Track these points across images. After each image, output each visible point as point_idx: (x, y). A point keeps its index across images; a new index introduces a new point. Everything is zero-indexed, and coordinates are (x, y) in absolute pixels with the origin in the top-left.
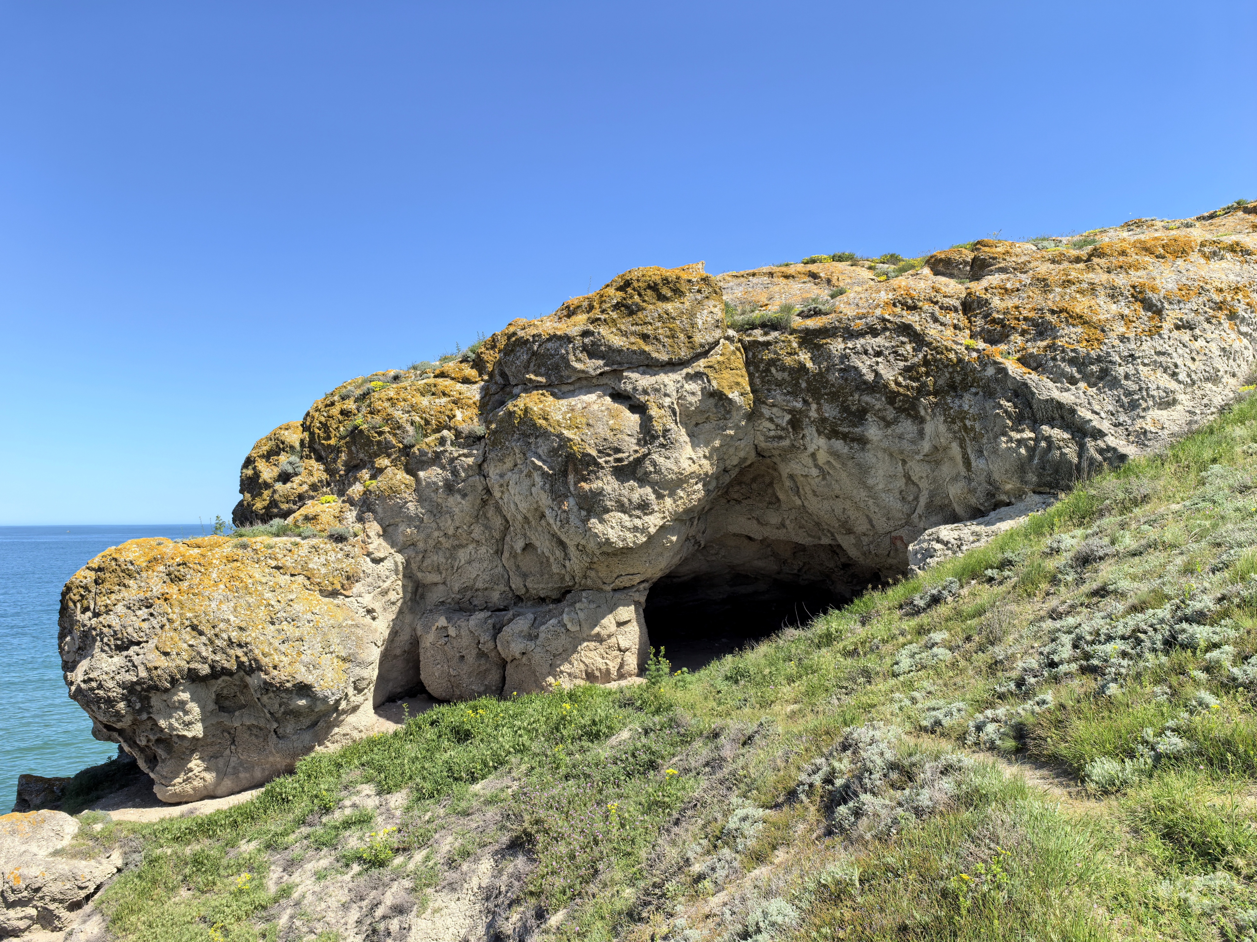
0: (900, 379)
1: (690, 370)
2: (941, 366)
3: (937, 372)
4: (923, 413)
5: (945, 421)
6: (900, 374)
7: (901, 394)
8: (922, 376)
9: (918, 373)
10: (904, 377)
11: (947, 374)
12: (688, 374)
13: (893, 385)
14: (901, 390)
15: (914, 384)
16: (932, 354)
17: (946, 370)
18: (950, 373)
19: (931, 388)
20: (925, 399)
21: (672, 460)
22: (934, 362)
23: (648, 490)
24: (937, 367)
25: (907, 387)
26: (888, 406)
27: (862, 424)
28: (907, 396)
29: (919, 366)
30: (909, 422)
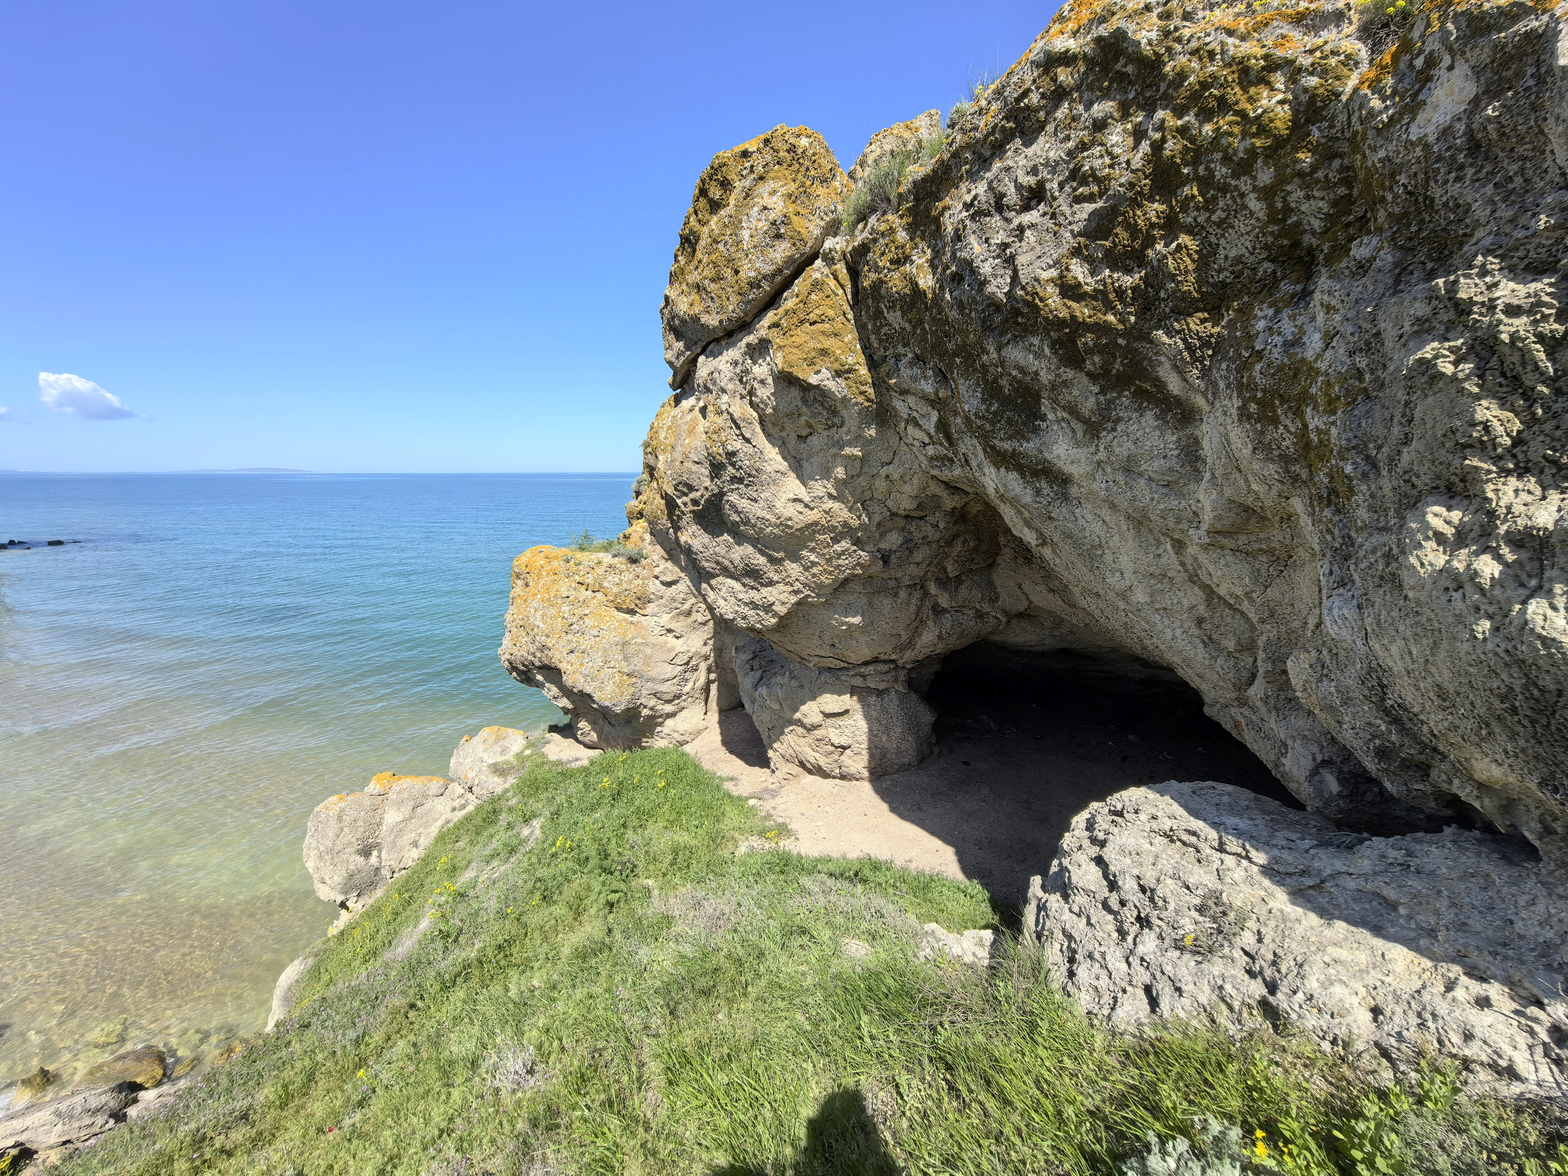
0: (1078, 271)
1: (751, 339)
2: (1221, 171)
3: (1209, 205)
4: (1174, 385)
5: (1244, 414)
6: (1076, 252)
7: (1086, 327)
8: (1150, 241)
9: (1133, 230)
10: (1089, 260)
11: (1253, 203)
12: (748, 345)
13: (1053, 300)
14: (1083, 311)
15: (1128, 281)
16: (1183, 131)
17: (1244, 184)
18: (1267, 194)
19: (1189, 285)
20: (1169, 333)
21: (762, 504)
22: (1195, 163)
23: (750, 549)
24: (1205, 182)
25: (1100, 296)
26: (1069, 374)
27: (1036, 430)
28: (1103, 329)
29: (1135, 203)
30: (1149, 418)
